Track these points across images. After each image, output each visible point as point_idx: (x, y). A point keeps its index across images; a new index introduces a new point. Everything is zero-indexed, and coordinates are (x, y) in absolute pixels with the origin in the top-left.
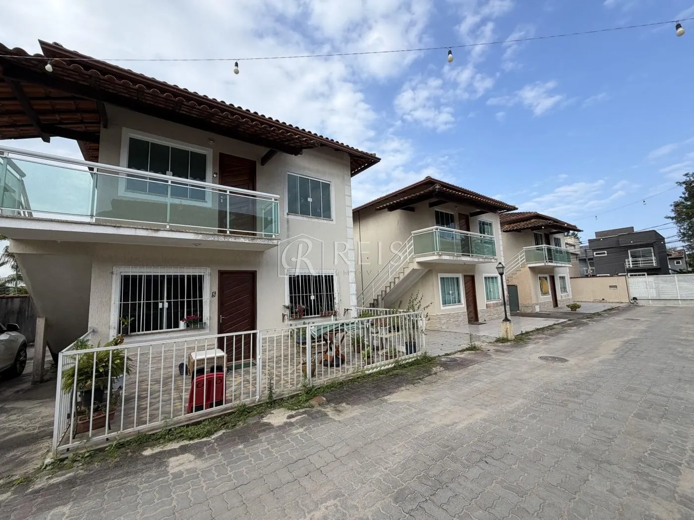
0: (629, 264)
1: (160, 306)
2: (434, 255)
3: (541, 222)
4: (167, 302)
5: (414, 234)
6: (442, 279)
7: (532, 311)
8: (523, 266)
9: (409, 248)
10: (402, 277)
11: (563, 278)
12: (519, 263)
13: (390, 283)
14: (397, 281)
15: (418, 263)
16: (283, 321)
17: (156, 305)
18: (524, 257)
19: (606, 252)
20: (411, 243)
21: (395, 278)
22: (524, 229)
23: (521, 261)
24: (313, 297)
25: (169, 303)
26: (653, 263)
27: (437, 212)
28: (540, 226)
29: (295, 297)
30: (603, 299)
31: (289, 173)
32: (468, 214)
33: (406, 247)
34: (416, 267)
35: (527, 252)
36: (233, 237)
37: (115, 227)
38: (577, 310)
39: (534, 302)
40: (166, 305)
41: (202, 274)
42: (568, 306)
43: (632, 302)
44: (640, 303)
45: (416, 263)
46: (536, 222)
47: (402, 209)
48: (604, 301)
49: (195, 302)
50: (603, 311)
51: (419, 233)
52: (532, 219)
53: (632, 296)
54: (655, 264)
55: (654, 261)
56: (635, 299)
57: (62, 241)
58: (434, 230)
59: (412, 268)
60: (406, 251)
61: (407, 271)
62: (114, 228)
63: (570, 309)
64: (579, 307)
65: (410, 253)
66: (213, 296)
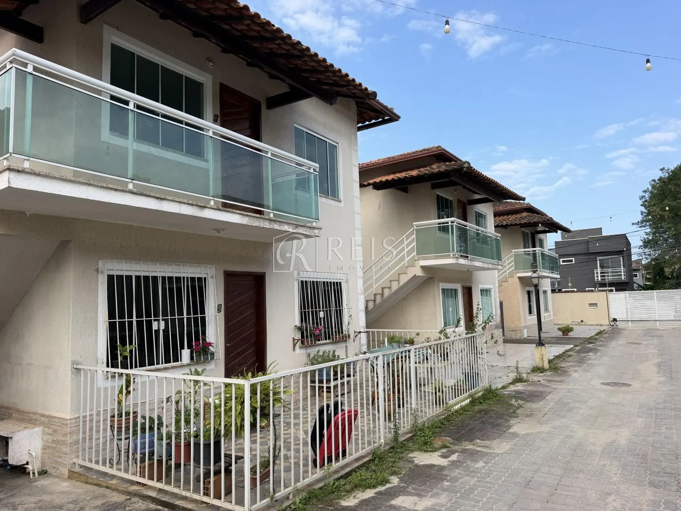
0: (597, 277)
1: (155, 326)
2: (448, 257)
3: (535, 218)
4: (163, 320)
5: (417, 226)
6: (443, 290)
7: (520, 337)
8: (511, 275)
9: (408, 245)
10: (395, 286)
11: (545, 292)
12: (506, 271)
13: (375, 295)
14: (387, 292)
15: (422, 267)
16: (294, 350)
17: (149, 324)
18: (513, 263)
19: (573, 259)
20: (412, 238)
21: (383, 288)
22: (511, 225)
23: (509, 269)
24: (322, 314)
25: (166, 321)
26: (621, 275)
27: (438, 196)
28: (537, 223)
29: (305, 312)
30: (582, 321)
31: (295, 125)
32: (466, 201)
33: (403, 243)
34: (419, 273)
35: (516, 255)
36: (278, 223)
37: (157, 198)
38: (569, 334)
39: (523, 324)
40: (162, 326)
41: (203, 276)
42: (559, 329)
43: (611, 324)
44: (620, 325)
45: (420, 268)
46: (529, 216)
47: (397, 189)
48: (583, 323)
49: (196, 319)
50: (596, 335)
51: (426, 225)
52: (523, 212)
53: (613, 316)
54: (623, 277)
55: (623, 274)
56: (615, 320)
57: (31, 213)
58: (450, 223)
59: (413, 275)
60: (403, 249)
61: (404, 279)
62: (156, 200)
63: (561, 333)
64: (571, 330)
65: (409, 253)
66: (219, 311)
